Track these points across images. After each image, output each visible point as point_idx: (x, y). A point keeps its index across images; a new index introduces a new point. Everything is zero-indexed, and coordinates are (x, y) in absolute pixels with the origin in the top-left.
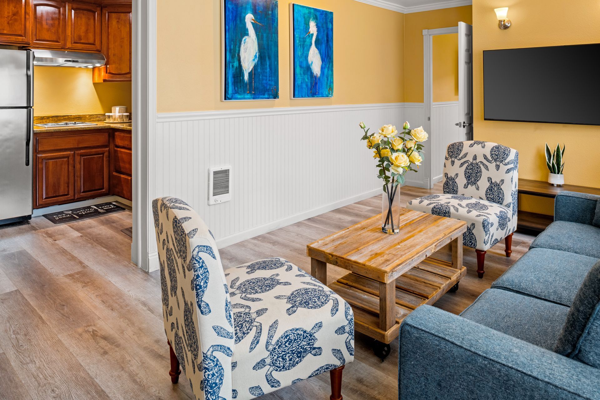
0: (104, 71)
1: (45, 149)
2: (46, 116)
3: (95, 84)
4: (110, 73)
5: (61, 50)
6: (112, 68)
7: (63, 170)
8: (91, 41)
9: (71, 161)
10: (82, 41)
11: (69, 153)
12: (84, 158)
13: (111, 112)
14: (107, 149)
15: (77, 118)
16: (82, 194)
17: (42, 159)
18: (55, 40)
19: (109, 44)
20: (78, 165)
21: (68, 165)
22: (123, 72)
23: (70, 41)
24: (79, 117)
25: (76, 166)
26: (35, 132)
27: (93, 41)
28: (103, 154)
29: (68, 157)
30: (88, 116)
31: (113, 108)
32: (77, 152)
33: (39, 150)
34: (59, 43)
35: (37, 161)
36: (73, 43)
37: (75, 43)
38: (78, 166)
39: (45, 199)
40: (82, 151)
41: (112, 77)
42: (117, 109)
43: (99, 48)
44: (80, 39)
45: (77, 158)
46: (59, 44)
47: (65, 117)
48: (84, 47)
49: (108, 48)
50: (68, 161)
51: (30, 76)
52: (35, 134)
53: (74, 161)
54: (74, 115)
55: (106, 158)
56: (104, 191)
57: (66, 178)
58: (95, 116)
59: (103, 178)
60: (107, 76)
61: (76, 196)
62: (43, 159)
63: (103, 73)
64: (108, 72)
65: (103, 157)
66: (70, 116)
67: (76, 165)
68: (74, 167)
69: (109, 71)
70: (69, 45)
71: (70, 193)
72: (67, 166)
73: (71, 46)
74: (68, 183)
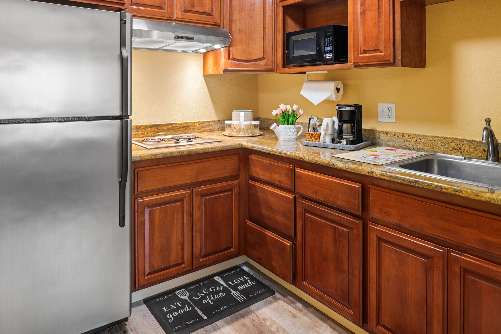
0: (225, 56)
1: (149, 188)
2: (143, 126)
3: (206, 76)
4: (234, 59)
5: (167, 21)
6: (236, 51)
7: (176, 222)
8: (207, 9)
9: (187, 207)
10: (196, 9)
11: (183, 192)
12: (205, 199)
13: (231, 119)
14: (237, 181)
15: (183, 127)
16: (202, 260)
17: (144, 207)
18: (158, 5)
19: (232, 14)
20: (197, 212)
21: (183, 212)
22: (254, 57)
23: (180, 7)
24: (186, 126)
25: (194, 214)
26: (133, 159)
27: (210, 9)
28: (231, 190)
29: (182, 200)
30: (197, 124)
31: (234, 113)
32: (194, 190)
33: (139, 190)
34: (164, 10)
35: (136, 209)
36: (184, 12)
37: (186, 11)
38: (197, 214)
39: (149, 274)
40: (203, 188)
41: (237, 65)
42: (242, 114)
43: (217, 20)
44: (193, 6)
45: (196, 200)
46: (165, 13)
47: (168, 127)
48: (198, 19)
49: (231, 21)
50: (183, 207)
51: (127, 59)
52: (134, 163)
53: (191, 205)
54: (180, 122)
55: (235, 196)
56: (233, 252)
57: (180, 236)
58: (207, 124)
59: (232, 228)
60: (230, 65)
61: (194, 264)
62: (145, 205)
63: (223, 60)
64: (231, 57)
65: (232, 194)
66: (174, 125)
67: (194, 212)
68: (192, 216)
69: (233, 55)
70: (178, 14)
71: (185, 260)
72: (180, 215)
73: (180, 16)
74: (183, 244)
